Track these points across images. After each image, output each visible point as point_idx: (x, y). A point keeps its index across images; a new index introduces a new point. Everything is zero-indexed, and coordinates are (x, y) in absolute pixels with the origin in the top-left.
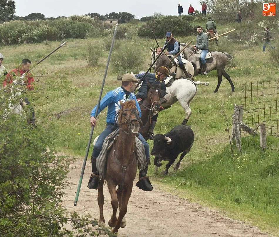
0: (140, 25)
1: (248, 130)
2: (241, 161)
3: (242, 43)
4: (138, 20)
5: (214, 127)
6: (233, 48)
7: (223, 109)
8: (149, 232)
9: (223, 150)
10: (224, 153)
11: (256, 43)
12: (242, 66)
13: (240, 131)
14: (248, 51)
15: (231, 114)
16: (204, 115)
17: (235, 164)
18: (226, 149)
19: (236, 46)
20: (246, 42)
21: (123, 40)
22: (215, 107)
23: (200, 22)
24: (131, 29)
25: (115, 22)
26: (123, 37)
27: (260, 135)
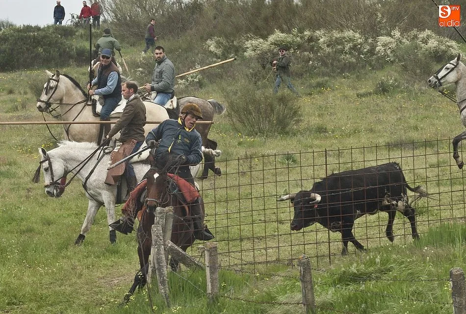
5: (114, 252)
11: (200, 84)
27: (208, 270)
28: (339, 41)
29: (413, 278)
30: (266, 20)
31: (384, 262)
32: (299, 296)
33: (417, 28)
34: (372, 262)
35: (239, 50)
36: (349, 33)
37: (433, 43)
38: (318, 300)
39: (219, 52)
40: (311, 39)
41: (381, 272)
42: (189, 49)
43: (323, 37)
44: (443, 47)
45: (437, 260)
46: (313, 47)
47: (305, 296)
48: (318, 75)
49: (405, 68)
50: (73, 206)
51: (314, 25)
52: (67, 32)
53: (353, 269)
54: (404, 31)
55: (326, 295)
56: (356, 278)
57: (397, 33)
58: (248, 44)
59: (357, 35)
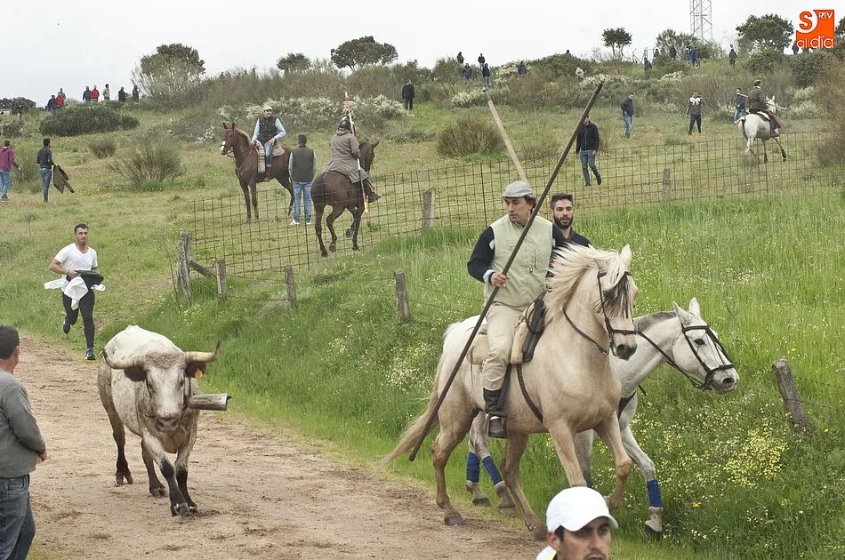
0: (42, 116)
1: (200, 269)
2: (190, 315)
3: (194, 140)
4: (41, 109)
5: (151, 266)
6: (180, 148)
7: (165, 239)
8: (56, 425)
9: (163, 299)
10: (165, 304)
11: (214, 140)
12: (193, 174)
13: (189, 271)
14: (203, 152)
15: (174, 246)
16: (137, 249)
17: (182, 320)
18: (169, 298)
19: (185, 145)
20: (199, 138)
21: (19, 139)
22: (153, 236)
23: (131, 110)
24: (30, 123)
25: (7, 112)
26: (18, 134)
27: (218, 277)
28: (316, 106)
29: (368, 277)
30: (261, 92)
31: (349, 266)
32: (285, 293)
33: (372, 93)
34: (340, 268)
35: (242, 114)
36: (322, 100)
37: (385, 105)
38: (299, 296)
39: (227, 116)
40: (294, 104)
41: (347, 274)
42: (206, 115)
43: (303, 102)
44: (392, 108)
45: (385, 264)
46: (296, 110)
47: (289, 294)
48: (301, 130)
49: (364, 123)
50: (121, 234)
51: (298, 94)
52: (115, 105)
53: (325, 272)
54: (363, 96)
55: (304, 292)
56: (327, 279)
57: (357, 98)
58: (249, 109)
59: (329, 101)
